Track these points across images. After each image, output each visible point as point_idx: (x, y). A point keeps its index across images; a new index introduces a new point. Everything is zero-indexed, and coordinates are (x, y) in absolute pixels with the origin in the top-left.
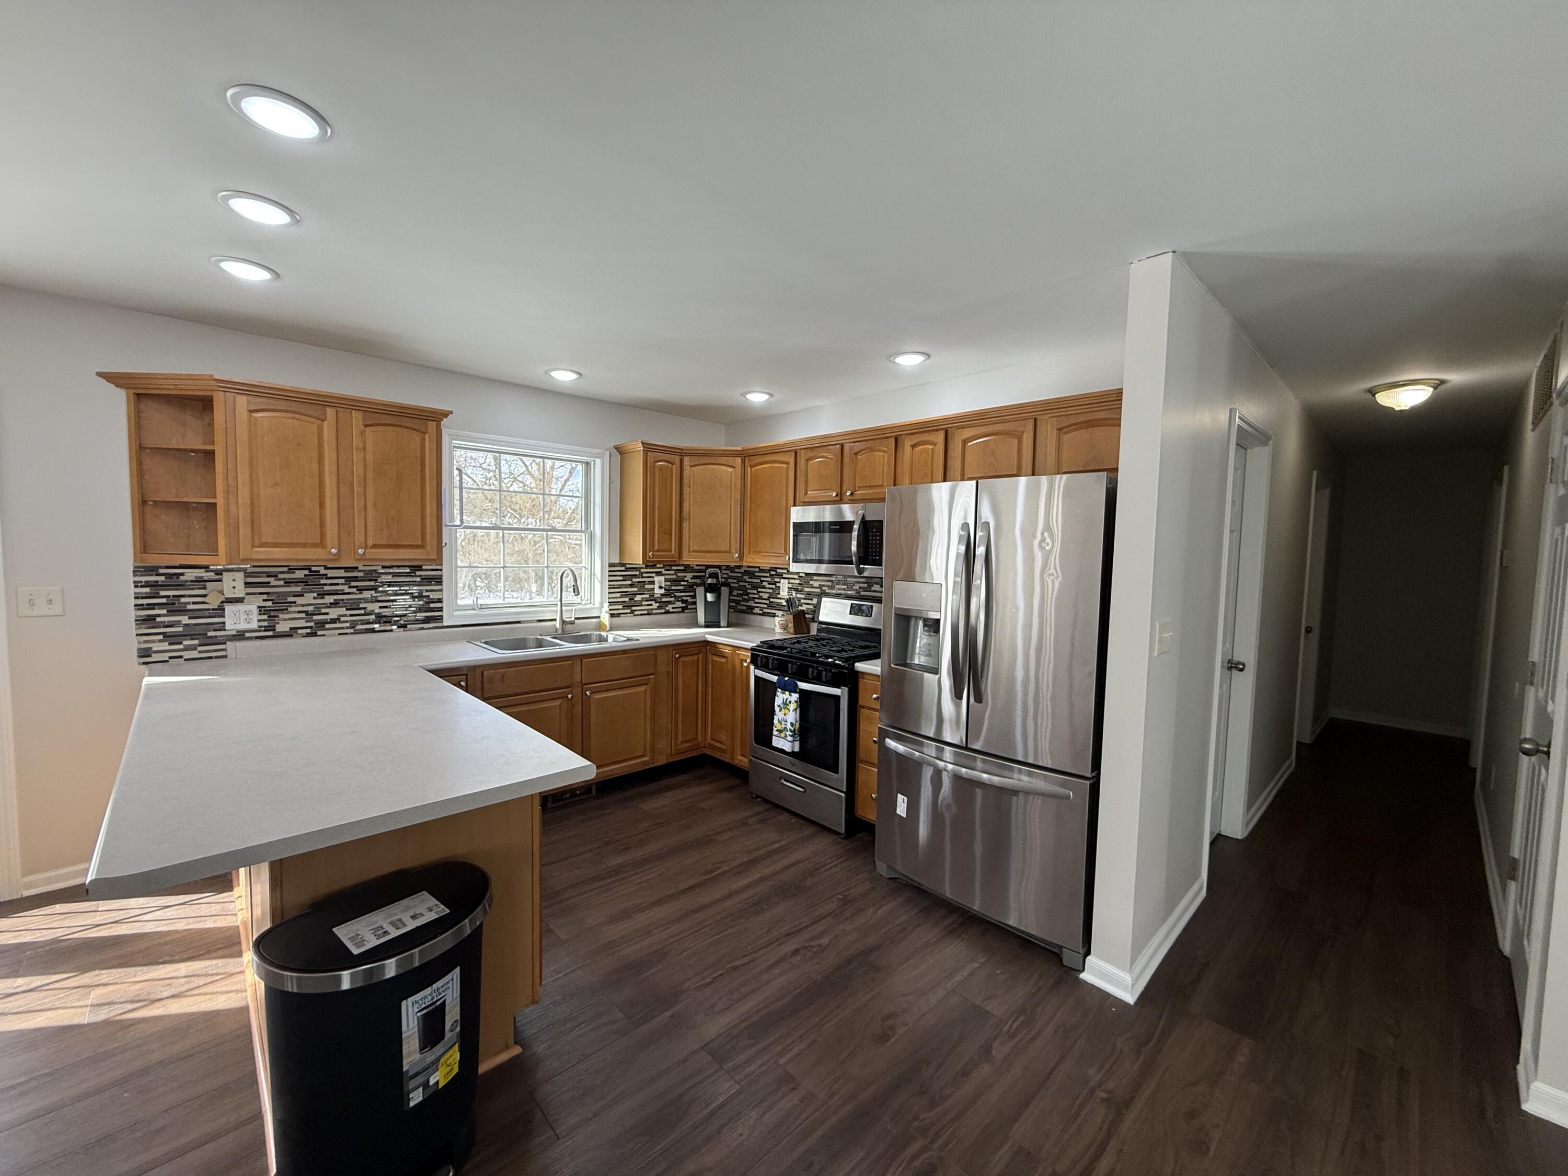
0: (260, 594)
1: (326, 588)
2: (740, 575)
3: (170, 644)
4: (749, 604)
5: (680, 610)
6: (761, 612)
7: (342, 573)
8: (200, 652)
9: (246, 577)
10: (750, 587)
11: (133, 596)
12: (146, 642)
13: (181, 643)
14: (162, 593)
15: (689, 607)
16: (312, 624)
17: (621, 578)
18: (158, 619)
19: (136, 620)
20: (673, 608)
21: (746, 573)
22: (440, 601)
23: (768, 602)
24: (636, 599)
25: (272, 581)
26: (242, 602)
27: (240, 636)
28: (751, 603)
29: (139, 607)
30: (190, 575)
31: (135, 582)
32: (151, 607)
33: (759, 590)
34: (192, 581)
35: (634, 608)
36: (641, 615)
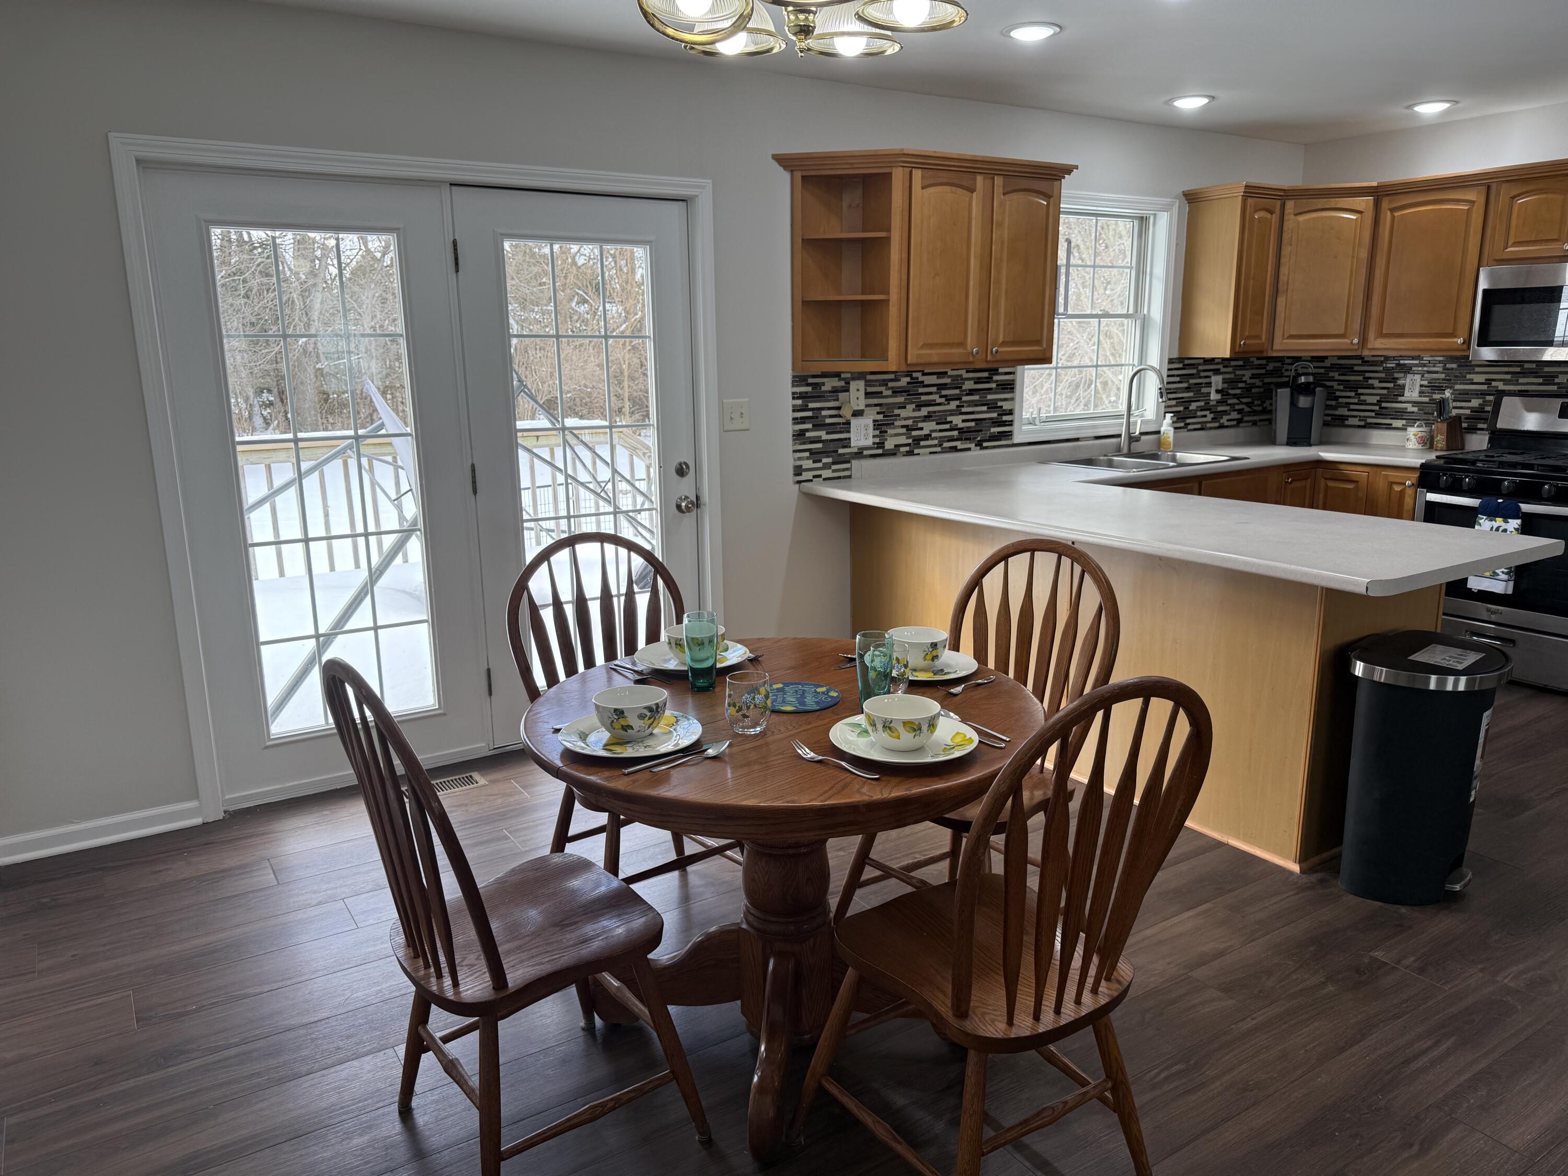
0: (876, 405)
1: (923, 398)
2: (1322, 371)
3: (814, 462)
4: (1337, 413)
5: (1235, 423)
6: (1362, 423)
7: (933, 380)
8: (834, 471)
9: (866, 386)
10: (1341, 387)
11: (791, 409)
12: (800, 459)
13: (820, 461)
14: (811, 405)
15: (1246, 419)
16: (910, 441)
17: (1178, 379)
18: (808, 434)
19: (794, 436)
20: (1228, 420)
21: (1334, 367)
22: (1011, 412)
23: (1377, 408)
24: (1191, 408)
25: (882, 389)
26: (862, 415)
27: (859, 454)
28: (1343, 411)
29: (796, 421)
30: (829, 384)
31: (793, 393)
32: (803, 420)
33: (1360, 391)
34: (830, 392)
35: (1188, 421)
36: (1195, 430)
